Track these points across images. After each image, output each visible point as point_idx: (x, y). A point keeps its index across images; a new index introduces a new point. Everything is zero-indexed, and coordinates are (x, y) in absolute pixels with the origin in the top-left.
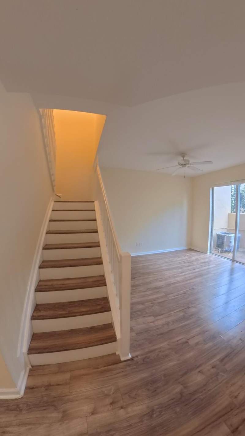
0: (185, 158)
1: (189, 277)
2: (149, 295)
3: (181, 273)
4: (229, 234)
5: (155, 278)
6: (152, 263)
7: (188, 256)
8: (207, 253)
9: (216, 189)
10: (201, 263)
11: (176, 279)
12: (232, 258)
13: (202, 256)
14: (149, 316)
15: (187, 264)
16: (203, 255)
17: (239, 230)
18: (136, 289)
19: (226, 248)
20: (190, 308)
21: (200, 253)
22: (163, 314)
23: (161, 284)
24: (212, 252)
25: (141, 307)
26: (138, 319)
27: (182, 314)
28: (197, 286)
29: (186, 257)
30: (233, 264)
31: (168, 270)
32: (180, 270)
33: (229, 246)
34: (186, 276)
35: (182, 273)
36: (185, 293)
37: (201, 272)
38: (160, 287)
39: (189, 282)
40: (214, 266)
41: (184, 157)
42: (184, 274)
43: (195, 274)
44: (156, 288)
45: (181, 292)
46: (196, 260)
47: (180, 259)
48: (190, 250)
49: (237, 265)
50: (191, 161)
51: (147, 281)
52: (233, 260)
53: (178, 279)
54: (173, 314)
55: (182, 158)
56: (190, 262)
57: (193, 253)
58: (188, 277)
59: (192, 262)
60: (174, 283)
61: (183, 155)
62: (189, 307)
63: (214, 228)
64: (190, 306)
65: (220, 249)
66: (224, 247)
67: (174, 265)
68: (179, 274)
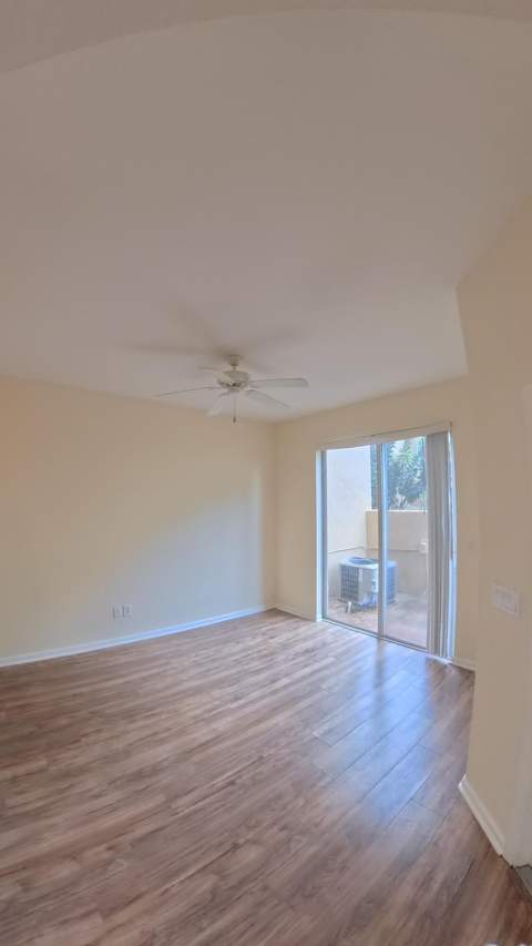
0: (238, 368)
1: (257, 711)
2: (113, 808)
3: (232, 701)
4: (368, 563)
5: (149, 732)
6: (155, 671)
7: (264, 634)
8: (314, 620)
9: (330, 453)
10: (297, 655)
11: (214, 726)
12: (376, 631)
13: (304, 629)
14: (86, 916)
15: (256, 663)
16: (306, 627)
17: (390, 551)
18: (72, 786)
19: (364, 600)
20: (242, 846)
21: (297, 619)
22: (139, 897)
23: (163, 752)
24: (329, 612)
25: (65, 871)
26: (40, 936)
27: (208, 883)
28: (275, 746)
29: (259, 639)
30: (380, 650)
31: (197, 691)
32: (230, 690)
33: (371, 594)
34: (248, 710)
35: (237, 699)
36: (232, 783)
37: (292, 689)
38: (156, 770)
39: (250, 732)
40: (332, 659)
41: (234, 365)
42: (241, 702)
43: (275, 697)
44: (139, 775)
45: (220, 781)
46: (285, 646)
47: (241, 646)
48: (274, 612)
49: (391, 648)
50: (254, 376)
51: (119, 745)
52: (381, 636)
53: (221, 725)
54: (174, 891)
55: (230, 368)
56: (266, 656)
57: (281, 624)
58: (253, 713)
59: (272, 654)
60: (208, 742)
61: (233, 358)
62: (236, 847)
63: (330, 549)
64: (241, 841)
65: (350, 603)
66: (360, 597)
67: (217, 673)
68: (226, 703)
